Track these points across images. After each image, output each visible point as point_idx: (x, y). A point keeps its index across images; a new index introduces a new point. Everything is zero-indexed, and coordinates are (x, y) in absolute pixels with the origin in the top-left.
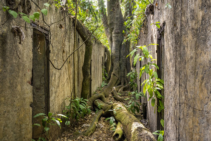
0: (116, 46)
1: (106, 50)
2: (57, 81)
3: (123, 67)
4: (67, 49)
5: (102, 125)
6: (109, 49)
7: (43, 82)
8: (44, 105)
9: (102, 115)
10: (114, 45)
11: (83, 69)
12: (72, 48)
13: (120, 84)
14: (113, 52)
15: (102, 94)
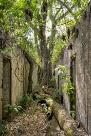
0: (45, 64)
1: (39, 67)
2: (15, 85)
3: (48, 75)
4: (20, 67)
5: (39, 107)
6: (41, 66)
7: (8, 86)
8: (8, 99)
9: (39, 102)
10: (43, 64)
11: (28, 77)
12: (23, 66)
13: (46, 84)
14: (43, 67)
15: (37, 90)
